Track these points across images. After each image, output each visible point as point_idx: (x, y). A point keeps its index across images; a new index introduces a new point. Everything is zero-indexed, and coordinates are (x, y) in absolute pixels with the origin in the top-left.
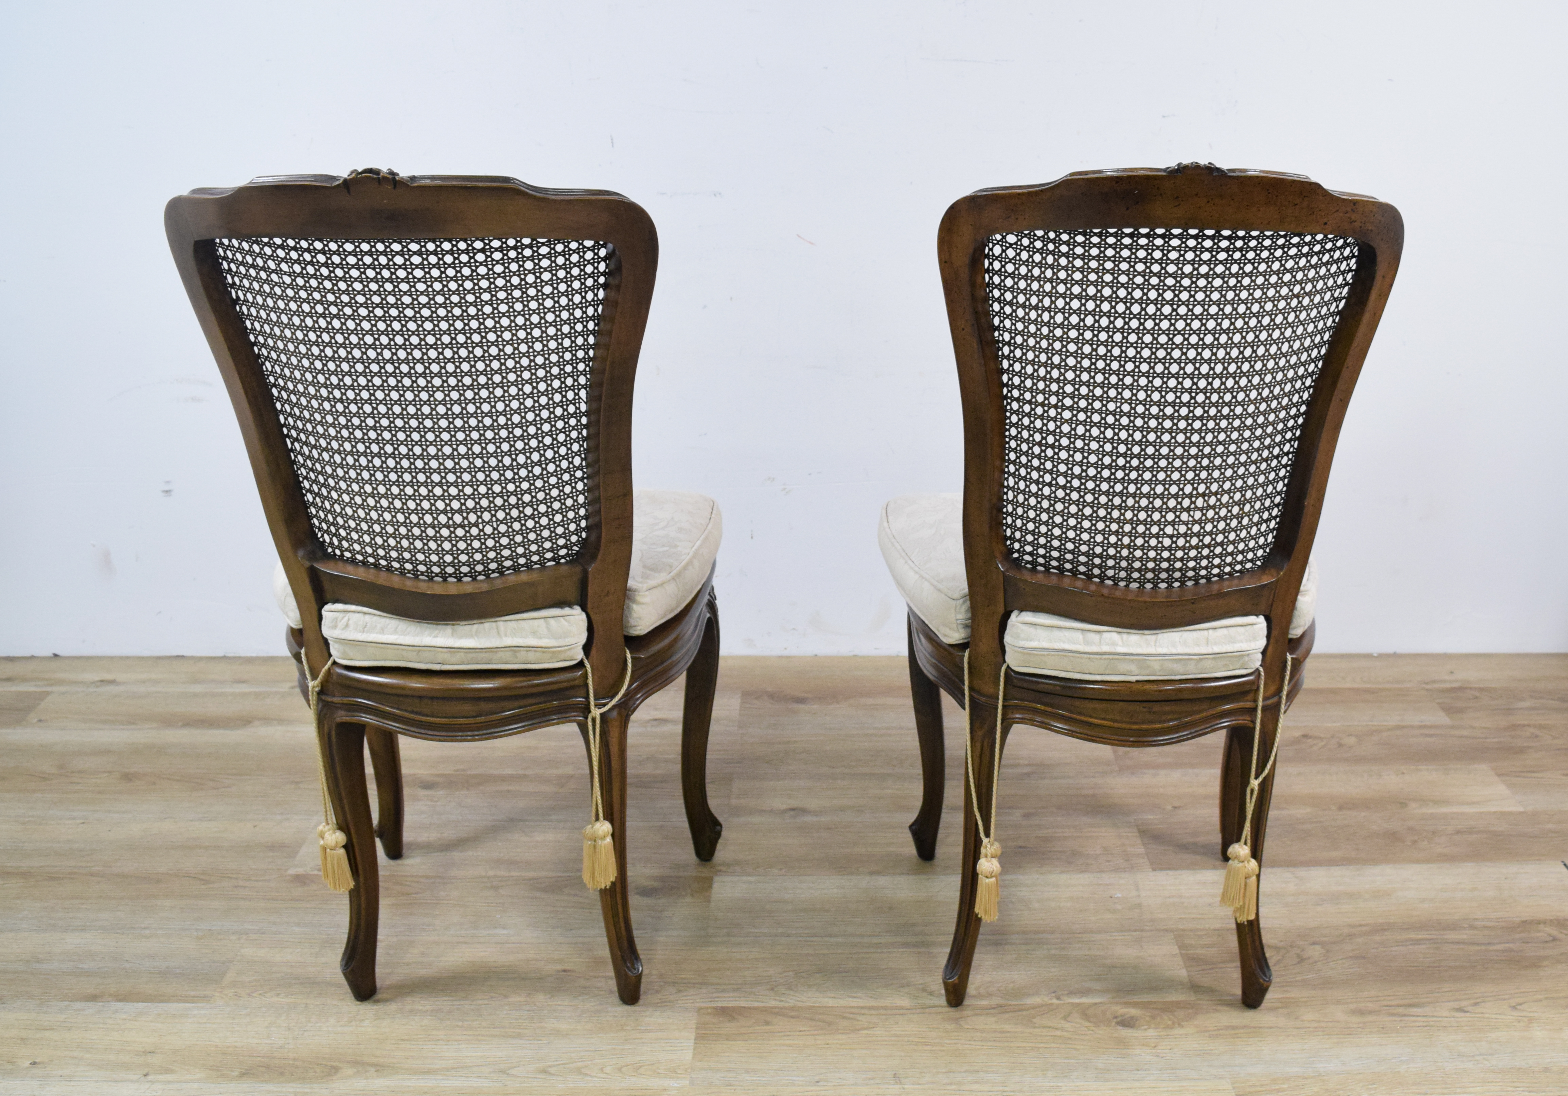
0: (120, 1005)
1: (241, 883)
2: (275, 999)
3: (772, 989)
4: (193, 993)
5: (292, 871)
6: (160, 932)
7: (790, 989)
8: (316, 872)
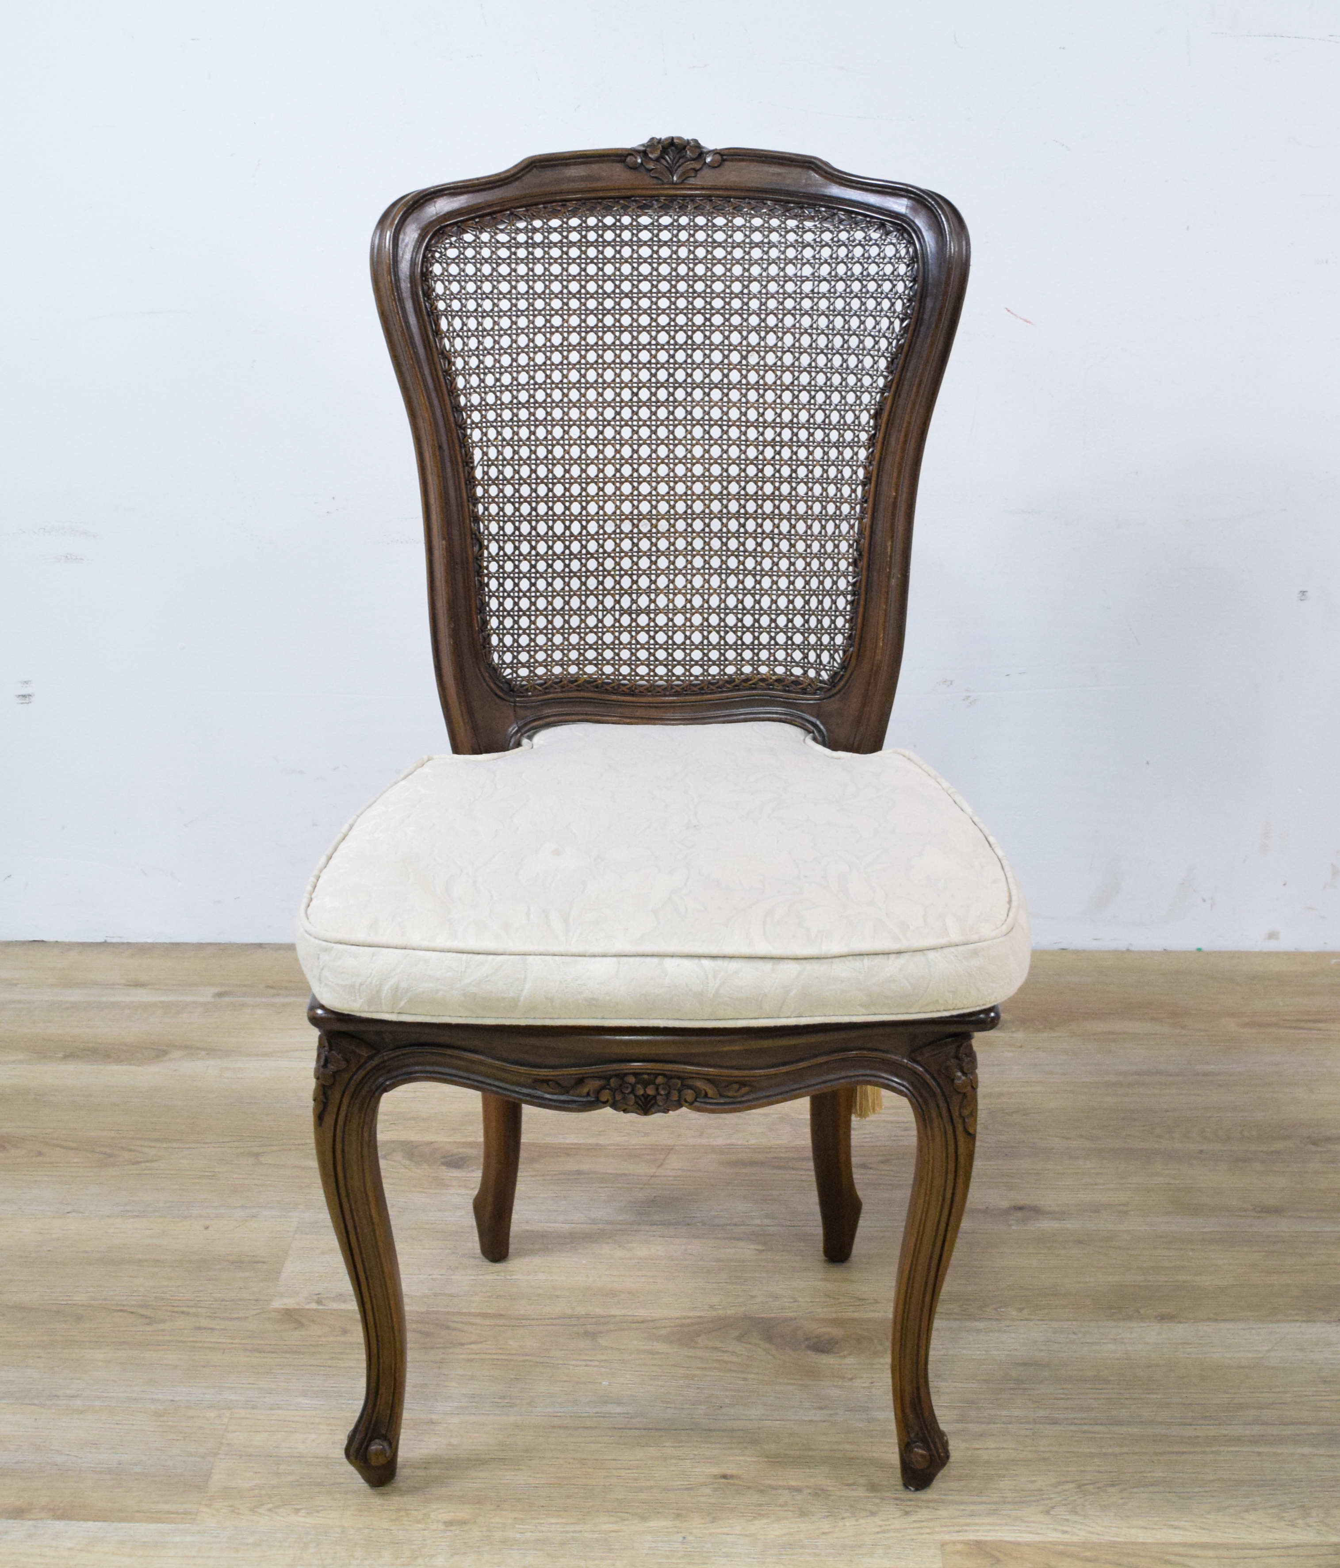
0: (60, 1525)
1: (204, 1323)
2: (294, 1519)
3: (1048, 1513)
4: (167, 1507)
5: (278, 1304)
6: (97, 1403)
7: (1074, 1512)
8: (314, 1306)
